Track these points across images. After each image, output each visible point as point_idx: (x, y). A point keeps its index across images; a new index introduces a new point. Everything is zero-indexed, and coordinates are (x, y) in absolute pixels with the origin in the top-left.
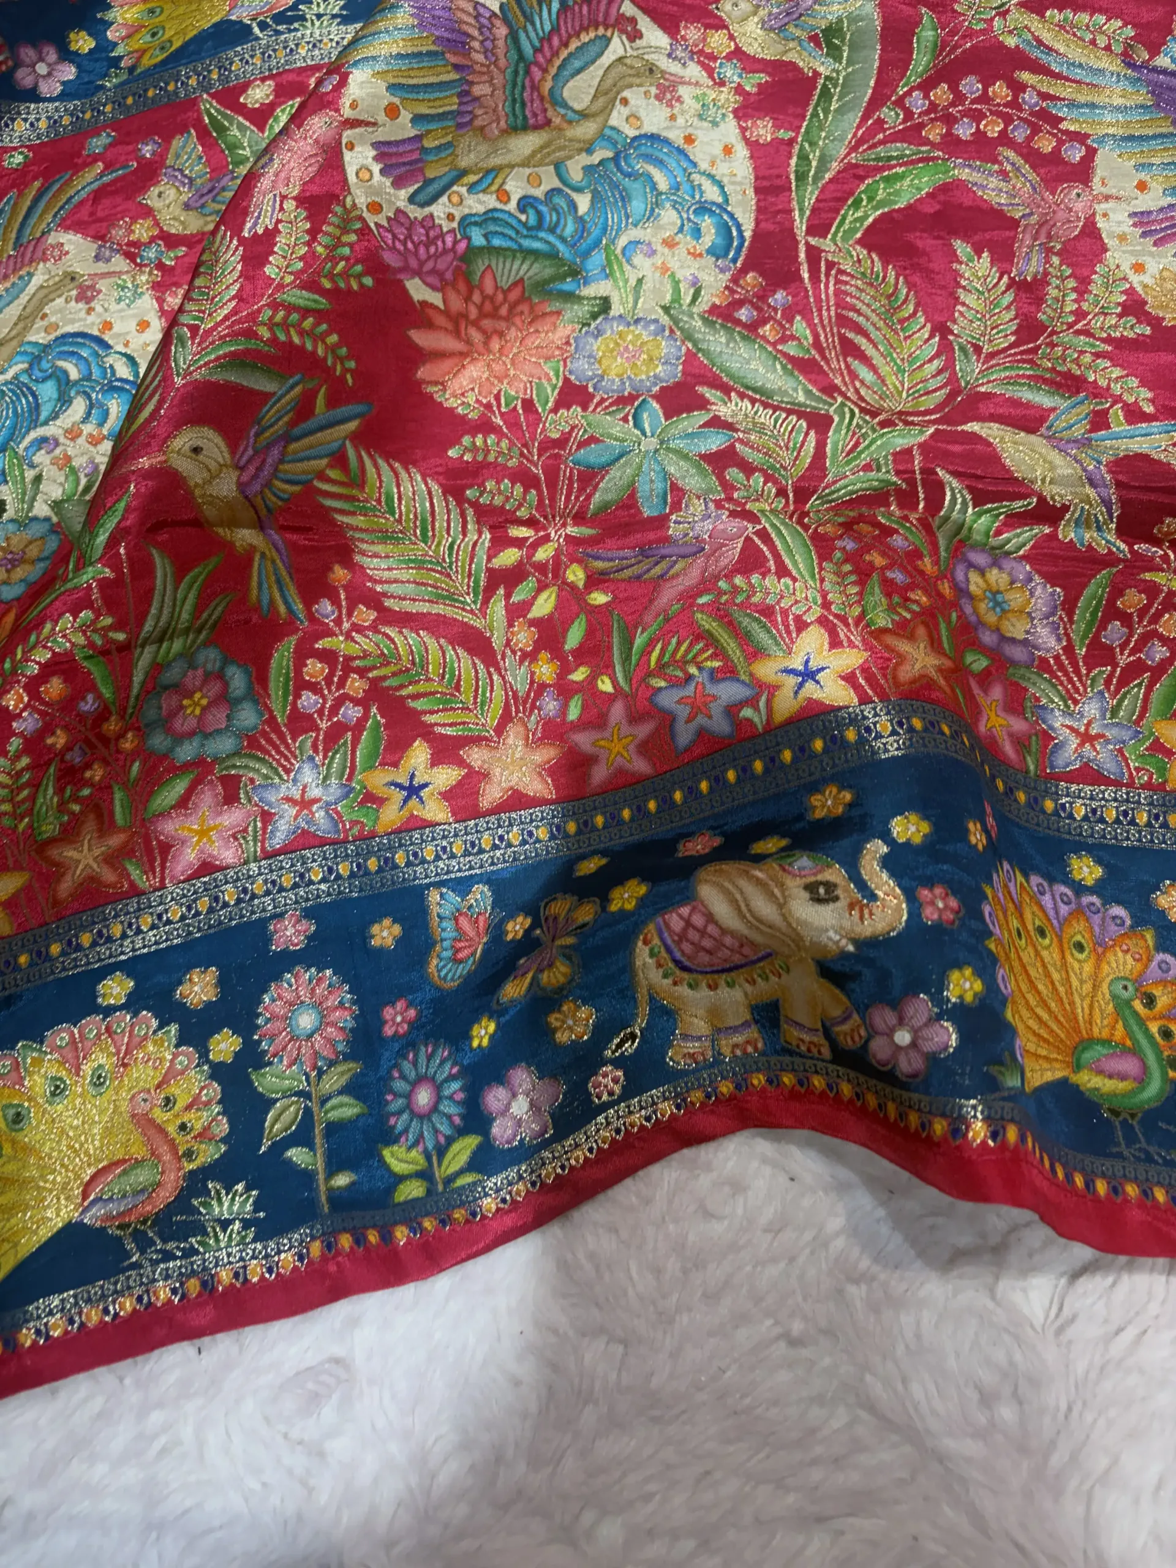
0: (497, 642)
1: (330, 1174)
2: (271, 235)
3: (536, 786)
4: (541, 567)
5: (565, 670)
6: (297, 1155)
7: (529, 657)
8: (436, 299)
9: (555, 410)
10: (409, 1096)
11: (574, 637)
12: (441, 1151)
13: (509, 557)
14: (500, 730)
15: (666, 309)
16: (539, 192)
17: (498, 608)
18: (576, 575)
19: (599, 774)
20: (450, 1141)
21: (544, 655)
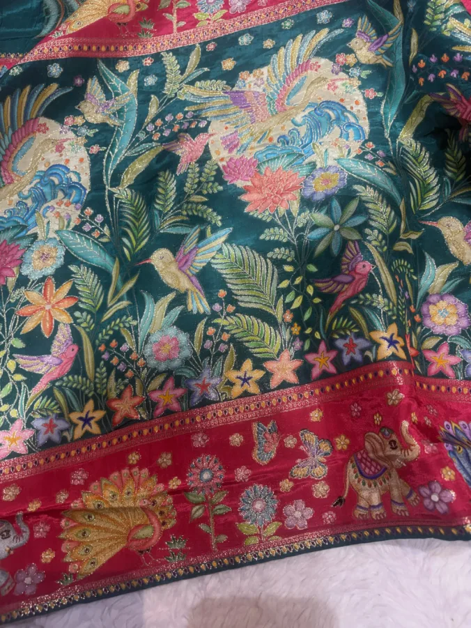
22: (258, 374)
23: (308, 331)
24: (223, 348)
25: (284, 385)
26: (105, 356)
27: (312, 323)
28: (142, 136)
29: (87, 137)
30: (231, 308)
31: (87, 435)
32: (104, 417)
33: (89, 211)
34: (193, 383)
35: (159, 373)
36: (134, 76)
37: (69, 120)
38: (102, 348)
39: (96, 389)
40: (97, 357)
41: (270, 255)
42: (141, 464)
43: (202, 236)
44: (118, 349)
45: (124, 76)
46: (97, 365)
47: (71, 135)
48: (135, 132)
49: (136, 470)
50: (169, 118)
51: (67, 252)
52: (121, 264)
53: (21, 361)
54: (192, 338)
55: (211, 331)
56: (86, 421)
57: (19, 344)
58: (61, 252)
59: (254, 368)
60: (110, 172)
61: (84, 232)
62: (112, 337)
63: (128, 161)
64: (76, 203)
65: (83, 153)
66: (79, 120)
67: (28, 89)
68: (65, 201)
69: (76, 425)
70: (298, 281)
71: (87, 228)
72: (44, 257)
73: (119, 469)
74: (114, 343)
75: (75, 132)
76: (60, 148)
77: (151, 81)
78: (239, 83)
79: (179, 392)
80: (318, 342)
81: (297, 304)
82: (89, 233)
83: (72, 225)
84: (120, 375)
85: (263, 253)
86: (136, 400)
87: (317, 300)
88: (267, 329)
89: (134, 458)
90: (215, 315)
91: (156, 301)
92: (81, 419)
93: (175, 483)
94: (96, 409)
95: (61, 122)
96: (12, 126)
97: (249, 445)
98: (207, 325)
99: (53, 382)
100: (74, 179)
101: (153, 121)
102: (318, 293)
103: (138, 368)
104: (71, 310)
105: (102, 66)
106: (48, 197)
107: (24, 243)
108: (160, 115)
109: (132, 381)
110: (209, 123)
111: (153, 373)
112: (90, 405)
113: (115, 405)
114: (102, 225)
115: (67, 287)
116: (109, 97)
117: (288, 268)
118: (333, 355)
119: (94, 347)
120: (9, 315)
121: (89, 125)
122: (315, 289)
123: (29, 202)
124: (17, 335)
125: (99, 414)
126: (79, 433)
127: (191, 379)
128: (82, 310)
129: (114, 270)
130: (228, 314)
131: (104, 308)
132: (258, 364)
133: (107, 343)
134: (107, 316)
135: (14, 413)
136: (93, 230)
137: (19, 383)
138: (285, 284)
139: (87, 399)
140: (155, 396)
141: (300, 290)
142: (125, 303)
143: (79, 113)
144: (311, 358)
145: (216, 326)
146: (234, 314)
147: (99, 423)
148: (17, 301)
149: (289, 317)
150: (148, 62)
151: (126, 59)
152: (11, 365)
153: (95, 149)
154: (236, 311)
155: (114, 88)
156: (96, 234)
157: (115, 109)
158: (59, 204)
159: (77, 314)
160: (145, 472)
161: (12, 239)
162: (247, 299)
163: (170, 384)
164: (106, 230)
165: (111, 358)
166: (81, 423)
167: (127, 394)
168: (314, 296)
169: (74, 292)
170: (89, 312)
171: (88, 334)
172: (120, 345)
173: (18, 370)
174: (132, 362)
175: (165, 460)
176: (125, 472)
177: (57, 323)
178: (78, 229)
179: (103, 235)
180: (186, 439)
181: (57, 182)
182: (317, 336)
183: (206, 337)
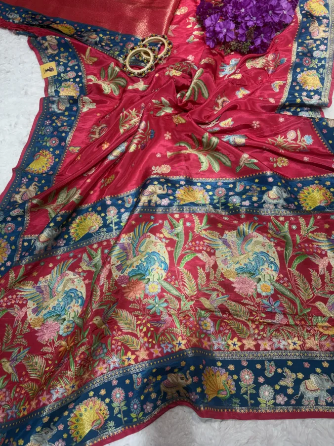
0: (139, 336)
1: (124, 418)
2: (103, 285)
3: (146, 358)
4: (144, 324)
5: (148, 340)
6: (119, 416)
7: (143, 337)
8: (126, 286)
9: (144, 299)
10: (133, 406)
11: (149, 335)
12: (138, 414)
13: (139, 322)
14: (140, 349)
15: (158, 279)
16: (138, 264)
17: (138, 331)
18: (149, 325)
19: (154, 356)
20: (140, 413)
21: (145, 337)
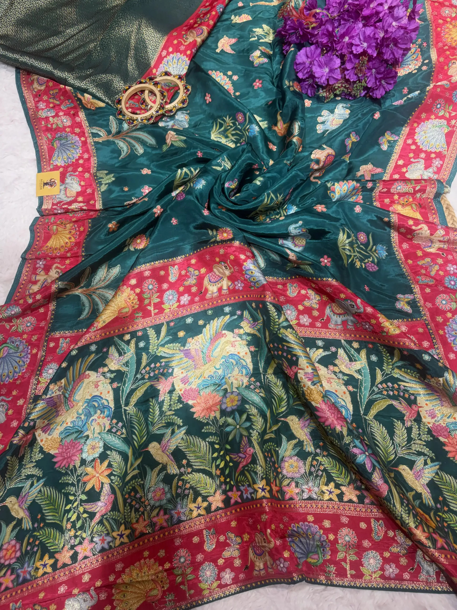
22: (205, 504)
23: (228, 480)
24: (187, 492)
25: (218, 509)
26: (129, 501)
27: (229, 476)
28: (139, 376)
29: (110, 378)
30: (190, 470)
31: (122, 543)
32: (130, 533)
33: (115, 421)
34: (173, 512)
35: (156, 508)
36: (133, 342)
37: (101, 370)
38: (127, 496)
39: (125, 518)
40: (125, 501)
41: (207, 440)
42: (150, 557)
43: (173, 432)
44: (135, 497)
45: (128, 343)
46: (125, 505)
47: (102, 378)
48: (135, 375)
49: (148, 560)
50: (153, 365)
51: (105, 444)
52: (133, 449)
53: (87, 507)
54: (171, 488)
55: (180, 483)
56: (121, 536)
57: (84, 497)
58: (101, 444)
59: (203, 501)
60: (124, 398)
61: (112, 432)
62: (131, 490)
63: (132, 391)
64: (108, 417)
65: (109, 387)
66: (106, 369)
67: (80, 360)
68: (102, 415)
69: (116, 539)
70: (222, 453)
71: (114, 430)
72: (93, 448)
73: (139, 560)
74: (133, 494)
75: (104, 376)
76: (97, 386)
77: (142, 344)
78: (187, 345)
79: (166, 517)
80: (233, 486)
81: (222, 465)
82: (115, 433)
83: (107, 429)
84: (137, 510)
85: (204, 439)
86: (146, 523)
87: (231, 464)
88: (209, 480)
89: (146, 554)
90: (182, 474)
91: (152, 470)
92: (118, 535)
93: (167, 566)
94: (126, 529)
95: (97, 371)
96: (73, 380)
97: (202, 542)
98: (179, 480)
99: (103, 516)
100: (106, 403)
101: (144, 368)
102: (231, 460)
103: (145, 506)
104: (109, 476)
105: (116, 339)
106: (92, 413)
107: (83, 441)
108: (148, 364)
109: (143, 513)
110: (173, 369)
111: (153, 508)
112: (123, 527)
113: (135, 526)
114: (122, 428)
115: (106, 463)
116: (120, 354)
117: (217, 446)
118: (239, 493)
119: (122, 495)
120: (78, 481)
121: (111, 372)
122: (230, 458)
123: (83, 417)
124: (83, 493)
125: (128, 532)
126: (118, 542)
127: (172, 510)
128: (115, 475)
129: (130, 452)
130: (189, 473)
131: (126, 474)
132: (205, 499)
133: (129, 493)
134: (128, 478)
135: (84, 535)
136: (117, 431)
137: (85, 518)
138: (215, 455)
139: (121, 524)
140: (155, 520)
141: (223, 458)
142: (136, 472)
143: (106, 365)
144: (230, 494)
145: (183, 480)
146: (191, 473)
147: (128, 536)
148: (82, 474)
149: (218, 472)
150: (140, 334)
151: (128, 333)
152: (81, 509)
153: (115, 385)
154: (192, 471)
155: (123, 349)
156: (119, 433)
157: (124, 361)
158: (99, 418)
159: (113, 477)
160: (152, 560)
161: (76, 438)
162: (197, 464)
163: (162, 513)
164: (124, 431)
165: (132, 501)
166: (119, 537)
167: (141, 520)
168: (230, 462)
169: (110, 466)
170: (118, 476)
171: (119, 488)
172: (136, 494)
173: (85, 512)
174: (142, 502)
175: (162, 553)
176: (142, 561)
177: (102, 483)
178: (110, 431)
179: (122, 434)
180: (172, 541)
181: (97, 405)
182: (232, 483)
183: (178, 487)
